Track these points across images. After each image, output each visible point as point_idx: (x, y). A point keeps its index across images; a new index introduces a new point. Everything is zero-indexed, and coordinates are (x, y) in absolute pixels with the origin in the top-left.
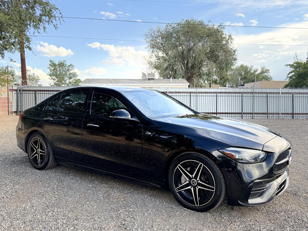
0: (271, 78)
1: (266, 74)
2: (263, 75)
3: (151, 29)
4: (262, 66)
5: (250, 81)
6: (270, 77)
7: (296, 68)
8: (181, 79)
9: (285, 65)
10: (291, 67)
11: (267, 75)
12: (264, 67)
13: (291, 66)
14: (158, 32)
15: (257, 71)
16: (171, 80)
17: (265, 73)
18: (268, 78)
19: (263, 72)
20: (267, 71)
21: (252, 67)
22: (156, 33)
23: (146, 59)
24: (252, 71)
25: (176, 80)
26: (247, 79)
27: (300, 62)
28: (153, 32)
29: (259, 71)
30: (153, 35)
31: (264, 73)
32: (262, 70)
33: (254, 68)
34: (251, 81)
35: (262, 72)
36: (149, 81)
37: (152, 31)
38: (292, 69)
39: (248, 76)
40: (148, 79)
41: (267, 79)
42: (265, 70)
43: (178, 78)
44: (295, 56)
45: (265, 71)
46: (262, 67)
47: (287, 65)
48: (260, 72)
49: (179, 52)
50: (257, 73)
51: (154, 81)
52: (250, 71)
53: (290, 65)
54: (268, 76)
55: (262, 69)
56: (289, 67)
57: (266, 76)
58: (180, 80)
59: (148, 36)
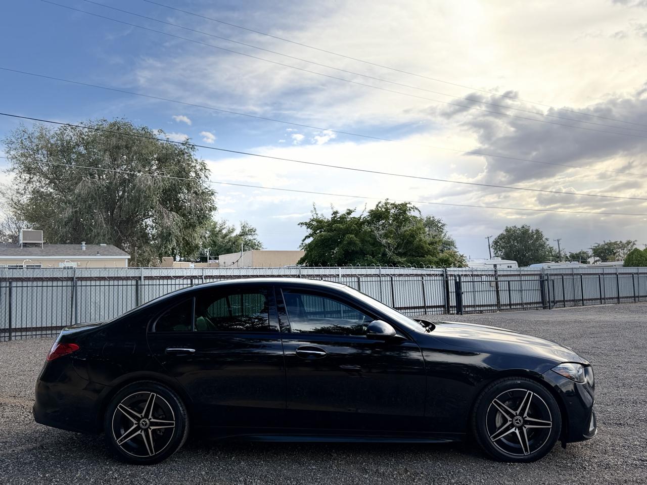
0: (259, 245)
1: (250, 237)
2: (245, 239)
3: (23, 131)
4: (243, 222)
5: (223, 249)
6: (259, 242)
7: (315, 229)
8: (105, 245)
9: (299, 224)
10: (308, 228)
11: (252, 238)
12: (247, 224)
13: (309, 225)
14: (39, 138)
15: (233, 230)
16: (84, 248)
17: (248, 236)
18: (255, 245)
19: (245, 233)
20: (251, 232)
21: (224, 223)
22: (36, 141)
23: (7, 196)
24: (224, 232)
25: (95, 248)
26: (217, 246)
27: (320, 219)
28: (29, 137)
29: (238, 231)
30: (27, 143)
31: (247, 234)
32: (243, 230)
33: (229, 225)
34: (225, 249)
35: (243, 234)
36: (25, 249)
37: (26, 134)
38: (310, 231)
39: (218, 241)
40: (23, 243)
41: (252, 246)
42: (247, 229)
43: (99, 243)
44: (313, 209)
45: (249, 231)
46: (243, 225)
47: (302, 223)
48: (238, 234)
49: (100, 187)
50: (234, 235)
51: (40, 249)
52: (220, 231)
53: (306, 224)
54: (255, 241)
55: (243, 228)
56: (304, 227)
57: (250, 240)
58: (104, 247)
59: (13, 146)
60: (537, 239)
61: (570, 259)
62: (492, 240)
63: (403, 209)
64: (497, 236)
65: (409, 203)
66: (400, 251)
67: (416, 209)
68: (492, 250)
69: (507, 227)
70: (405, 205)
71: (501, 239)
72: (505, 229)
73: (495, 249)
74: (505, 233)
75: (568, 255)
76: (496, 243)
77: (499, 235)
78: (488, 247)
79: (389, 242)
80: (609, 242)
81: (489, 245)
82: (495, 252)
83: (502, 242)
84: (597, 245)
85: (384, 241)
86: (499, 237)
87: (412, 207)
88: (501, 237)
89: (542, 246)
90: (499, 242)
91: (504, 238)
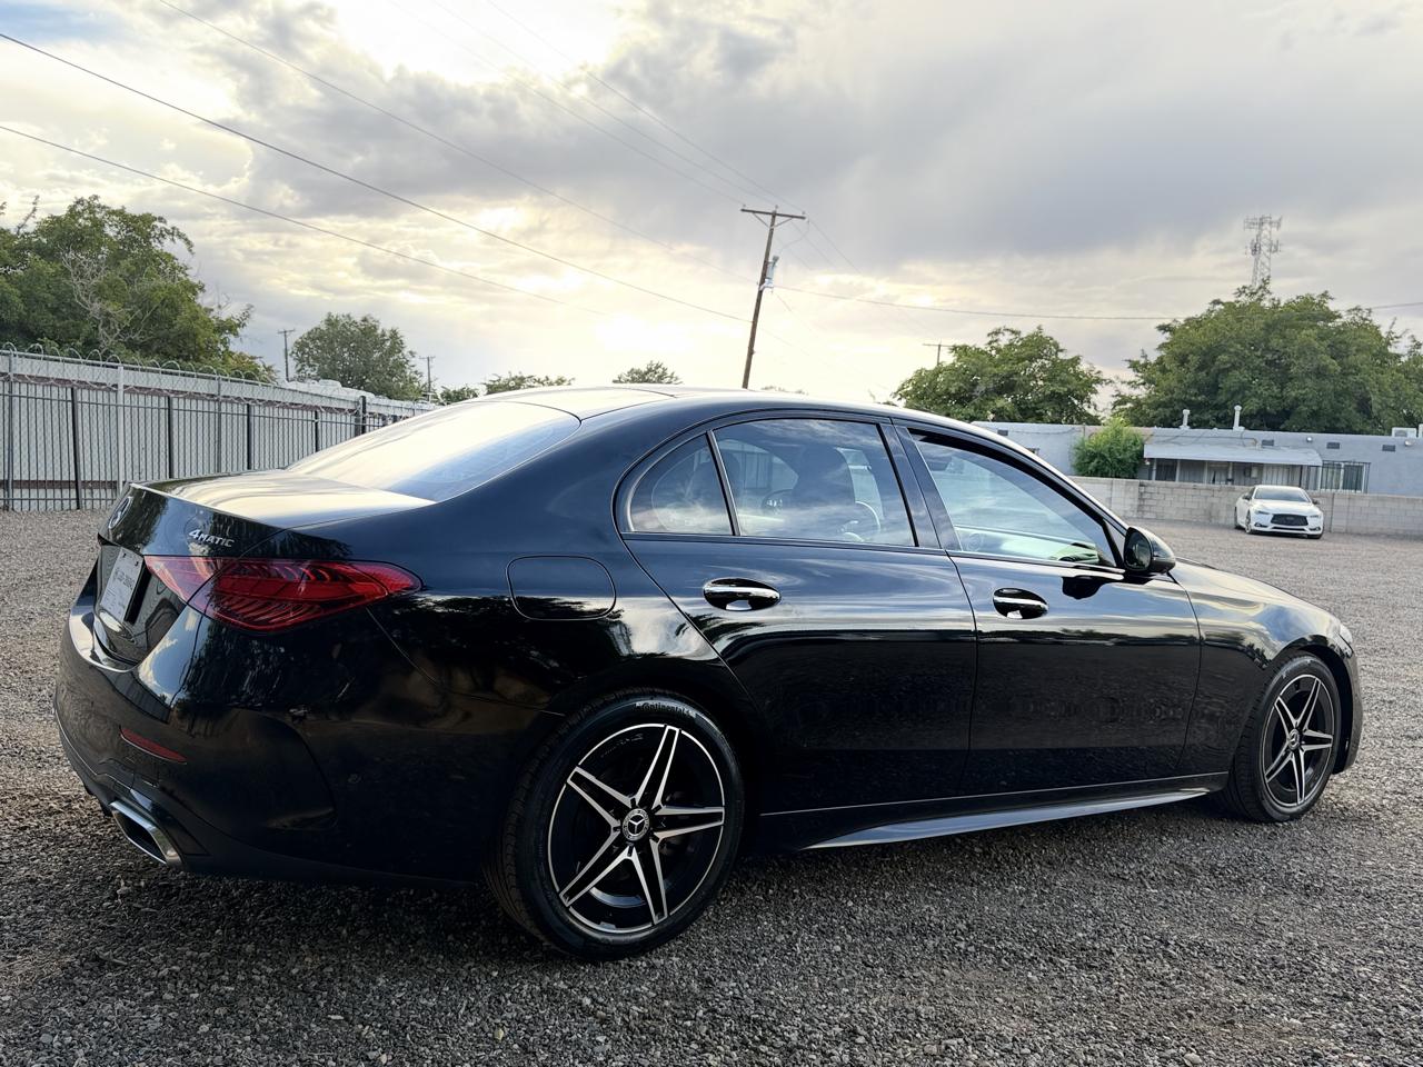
60: (391, 351)
61: (442, 401)
62: (293, 338)
63: (140, 227)
64: (306, 332)
65: (161, 219)
66: (136, 337)
67: (180, 236)
68: (292, 363)
69: (330, 314)
70: (147, 219)
71: (313, 340)
72: (326, 318)
73: (301, 361)
74: (324, 327)
75: (439, 392)
76: (301, 346)
77: (310, 330)
78: (283, 354)
79: (110, 310)
80: (519, 376)
81: (286, 350)
82: (299, 367)
83: (316, 346)
84: (496, 378)
85: (96, 307)
86: (309, 333)
87: (168, 228)
88: (315, 336)
89: (401, 366)
90: (307, 346)
91: (320, 338)
